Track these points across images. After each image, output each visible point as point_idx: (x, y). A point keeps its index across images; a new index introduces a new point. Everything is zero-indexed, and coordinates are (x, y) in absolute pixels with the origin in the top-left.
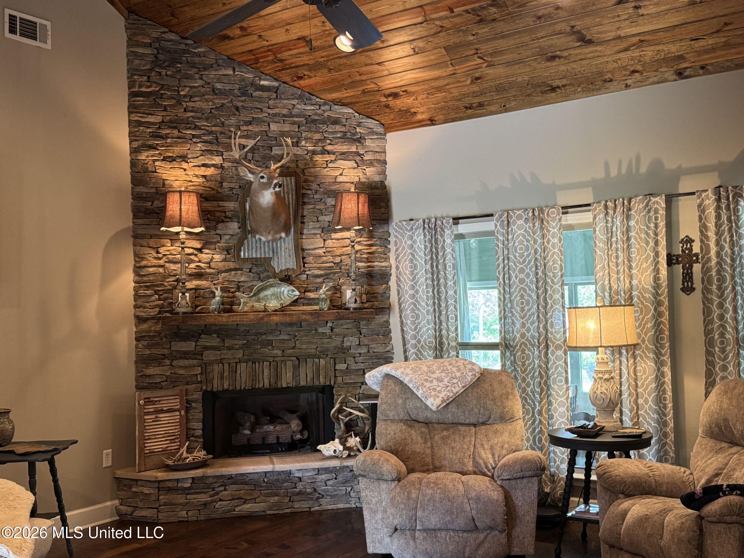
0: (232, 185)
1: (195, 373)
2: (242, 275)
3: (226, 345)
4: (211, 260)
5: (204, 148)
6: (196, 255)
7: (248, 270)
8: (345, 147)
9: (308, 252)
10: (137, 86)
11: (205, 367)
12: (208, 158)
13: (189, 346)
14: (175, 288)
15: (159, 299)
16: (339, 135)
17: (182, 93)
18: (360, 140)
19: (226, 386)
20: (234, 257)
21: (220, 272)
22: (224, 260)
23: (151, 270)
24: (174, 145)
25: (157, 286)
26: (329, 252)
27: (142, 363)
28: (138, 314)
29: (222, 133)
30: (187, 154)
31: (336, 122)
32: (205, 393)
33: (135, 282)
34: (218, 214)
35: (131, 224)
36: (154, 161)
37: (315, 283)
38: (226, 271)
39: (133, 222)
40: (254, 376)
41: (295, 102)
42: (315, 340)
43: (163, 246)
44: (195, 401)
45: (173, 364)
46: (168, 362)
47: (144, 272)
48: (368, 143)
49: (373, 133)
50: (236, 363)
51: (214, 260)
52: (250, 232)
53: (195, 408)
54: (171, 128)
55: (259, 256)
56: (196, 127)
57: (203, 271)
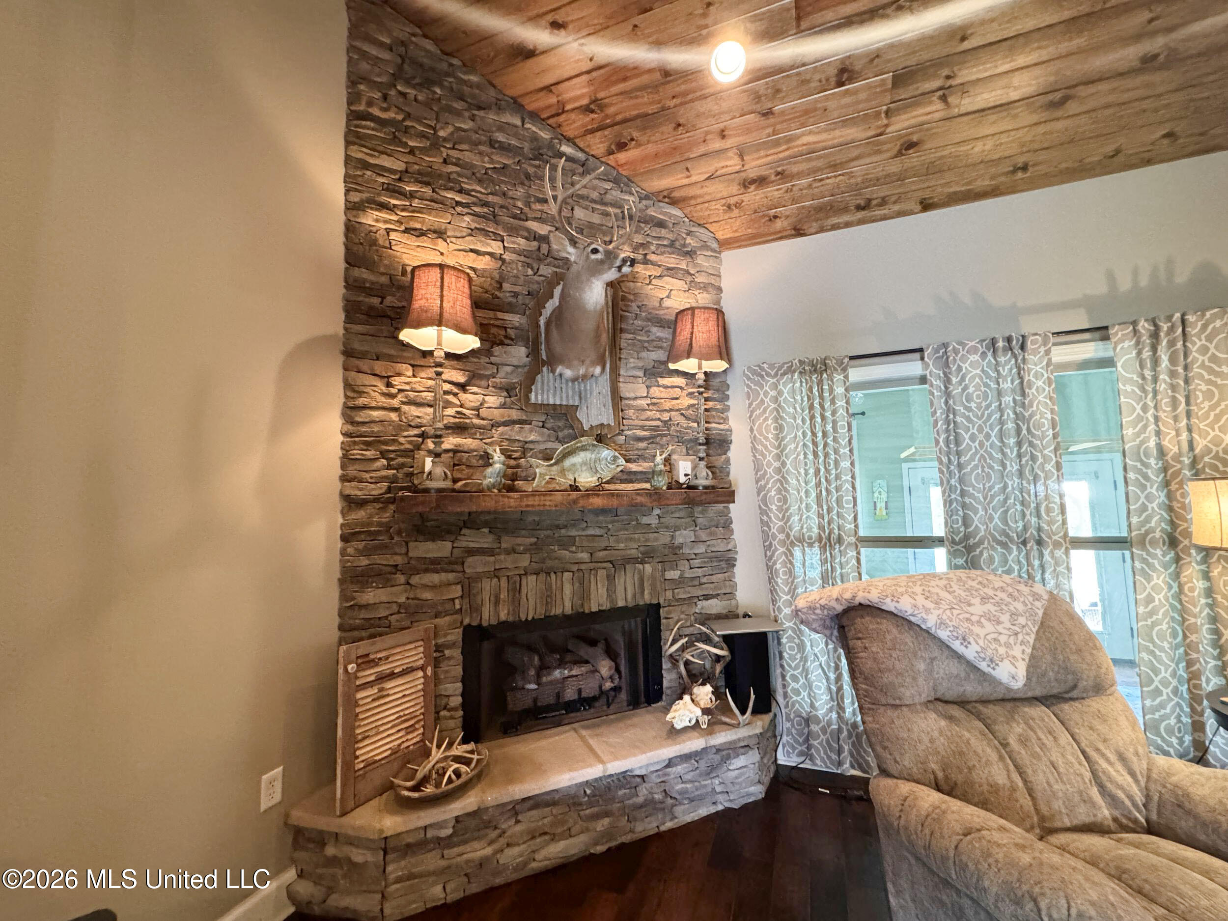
0: (517, 289)
1: (451, 597)
2: (531, 431)
3: (504, 545)
4: (481, 404)
5: (473, 226)
6: (455, 395)
7: (541, 424)
8: (672, 260)
9: (627, 402)
10: (364, 103)
11: (469, 585)
12: (481, 241)
13: (440, 549)
14: (418, 447)
15: (389, 467)
16: (665, 243)
17: (442, 133)
18: (691, 255)
19: (503, 616)
20: (519, 400)
21: (495, 425)
22: (503, 406)
23: (376, 414)
24: (425, 211)
25: (385, 443)
26: (654, 404)
27: (352, 582)
28: (347, 492)
29: (502, 207)
30: (446, 229)
31: (661, 224)
32: (468, 630)
33: (344, 434)
34: (494, 330)
35: (341, 332)
36: (388, 231)
37: (637, 449)
38: (505, 424)
39: (346, 329)
40: (548, 597)
41: (608, 185)
42: (636, 536)
43: (399, 374)
44: (452, 646)
45: (410, 582)
46: (402, 579)
47: (361, 416)
48: (700, 260)
49: (705, 247)
50: (520, 575)
51: (486, 405)
52: (544, 363)
53: (449, 658)
54: (420, 182)
55: (558, 403)
56: (461, 191)
57: (467, 421)
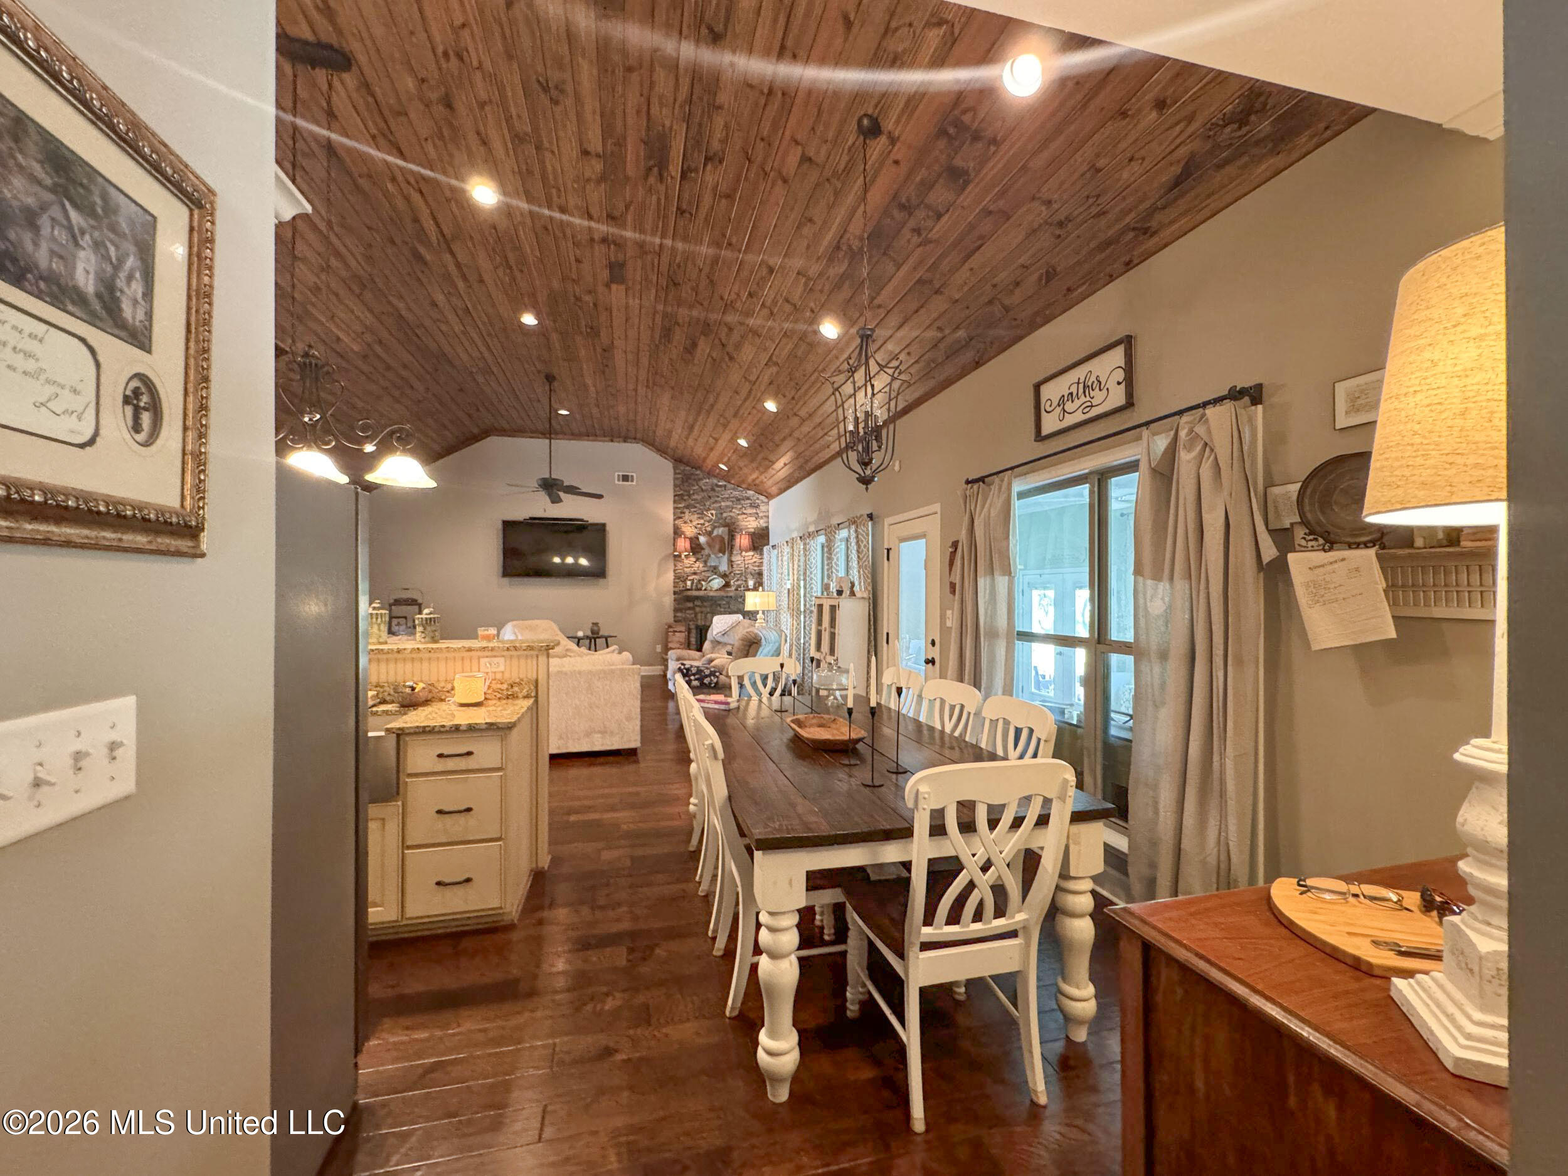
2: (709, 573)
5: (698, 516)
6: (694, 564)
7: (711, 571)
8: (751, 511)
9: (734, 562)
10: (676, 492)
12: (699, 521)
15: (681, 584)
16: (749, 505)
17: (691, 493)
18: (757, 507)
20: (706, 565)
22: (703, 567)
23: (678, 571)
25: (681, 578)
26: (743, 562)
27: (675, 611)
28: (674, 590)
29: (705, 509)
30: (691, 519)
33: (674, 576)
35: (673, 552)
36: (680, 523)
37: (737, 577)
41: (732, 491)
48: (761, 507)
49: (763, 502)
55: (714, 565)
56: (695, 507)
